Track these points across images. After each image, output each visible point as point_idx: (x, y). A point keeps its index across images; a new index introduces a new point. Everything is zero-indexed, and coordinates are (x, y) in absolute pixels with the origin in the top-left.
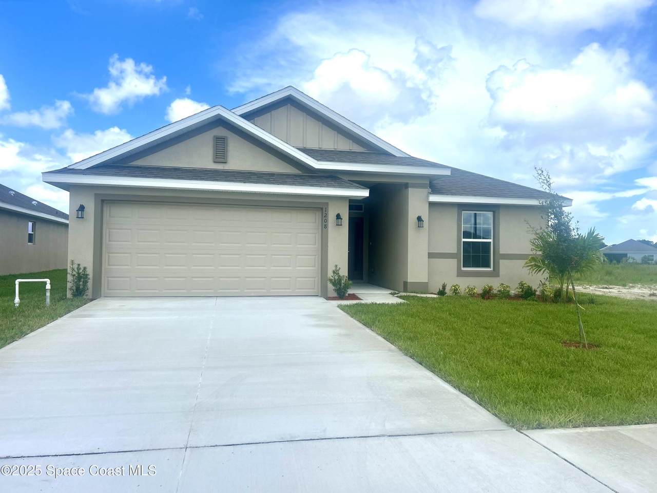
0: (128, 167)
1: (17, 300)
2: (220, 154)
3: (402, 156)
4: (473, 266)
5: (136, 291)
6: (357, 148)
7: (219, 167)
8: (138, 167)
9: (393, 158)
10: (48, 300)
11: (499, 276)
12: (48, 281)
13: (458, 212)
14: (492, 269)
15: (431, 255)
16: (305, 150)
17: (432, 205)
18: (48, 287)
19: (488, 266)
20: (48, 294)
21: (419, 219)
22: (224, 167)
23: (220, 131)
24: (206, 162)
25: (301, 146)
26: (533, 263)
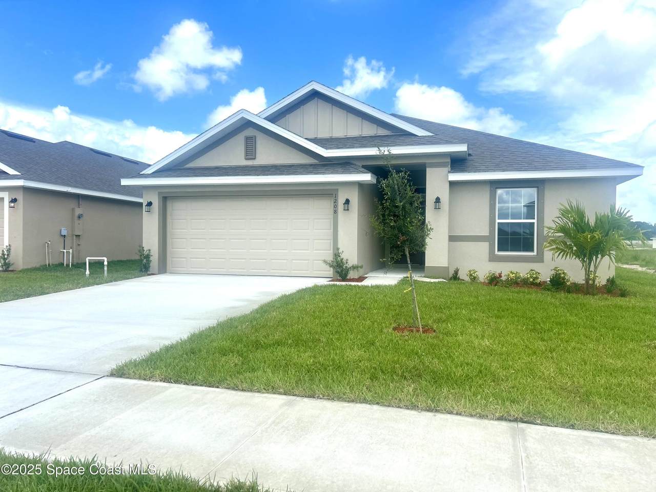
0: (184, 169)
1: (88, 272)
2: (250, 152)
3: (424, 135)
4: (511, 250)
5: (191, 269)
6: (382, 132)
7: (250, 163)
8: (189, 169)
9: (413, 137)
10: (106, 272)
11: (543, 262)
12: (105, 259)
13: (491, 190)
14: (535, 253)
15: (452, 239)
16: (315, 141)
17: (452, 184)
18: (106, 263)
19: (531, 249)
20: (106, 268)
21: (438, 200)
22: (253, 163)
23: (250, 132)
24: (239, 160)
25: (312, 137)
26: (554, 247)
